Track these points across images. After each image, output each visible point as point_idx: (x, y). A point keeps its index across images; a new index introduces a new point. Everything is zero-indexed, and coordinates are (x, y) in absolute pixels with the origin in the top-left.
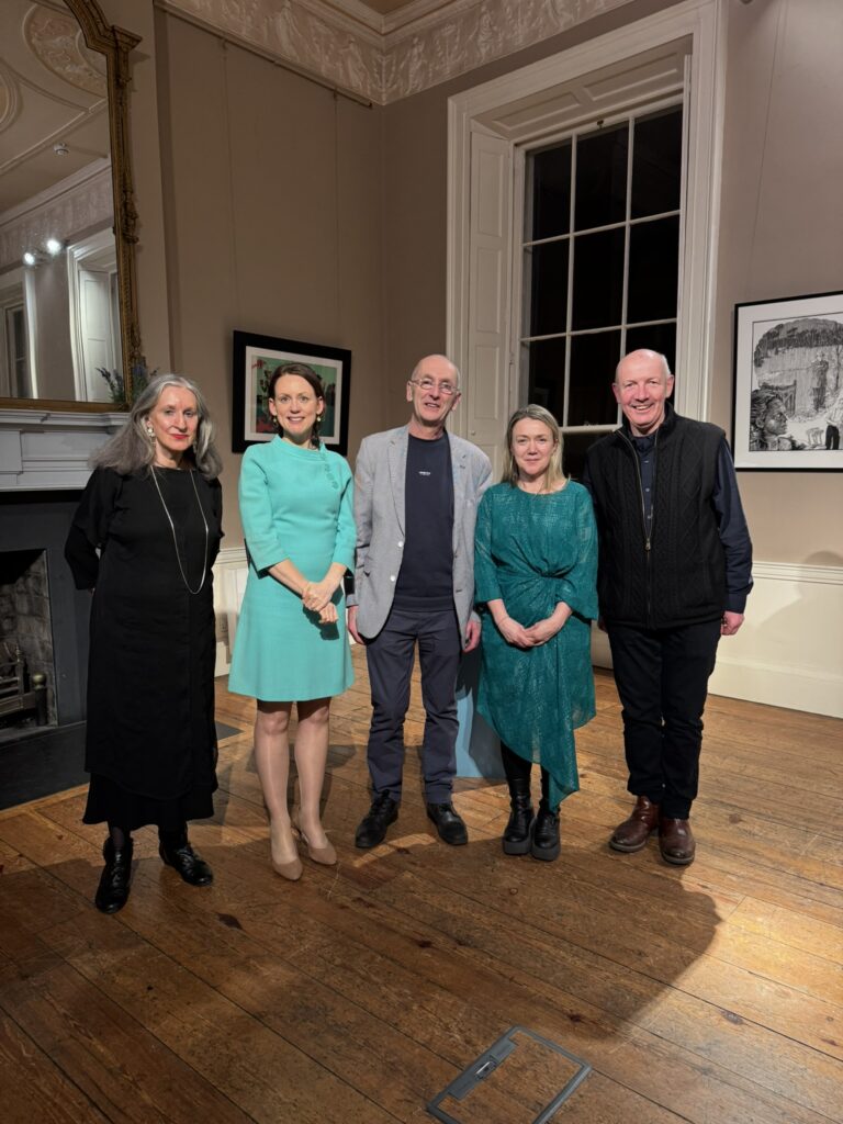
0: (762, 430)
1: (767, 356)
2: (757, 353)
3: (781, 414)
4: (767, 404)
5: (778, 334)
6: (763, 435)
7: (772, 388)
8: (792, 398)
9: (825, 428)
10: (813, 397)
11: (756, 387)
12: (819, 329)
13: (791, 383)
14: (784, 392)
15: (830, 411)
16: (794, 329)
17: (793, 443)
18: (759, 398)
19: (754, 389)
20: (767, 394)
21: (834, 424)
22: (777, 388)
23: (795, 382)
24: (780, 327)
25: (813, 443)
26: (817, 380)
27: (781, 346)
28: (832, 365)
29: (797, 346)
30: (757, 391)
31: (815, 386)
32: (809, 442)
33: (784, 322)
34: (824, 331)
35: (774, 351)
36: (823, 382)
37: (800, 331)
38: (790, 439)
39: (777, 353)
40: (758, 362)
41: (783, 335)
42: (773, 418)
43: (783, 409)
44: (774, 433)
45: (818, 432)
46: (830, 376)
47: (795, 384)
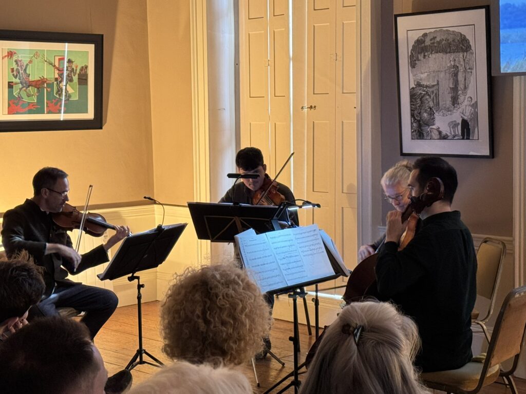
0: (419, 121)
1: (419, 60)
2: (411, 57)
3: (431, 109)
4: (421, 100)
5: (424, 42)
6: (420, 126)
7: (422, 86)
8: (437, 96)
9: (460, 121)
10: (451, 95)
11: (413, 85)
12: (451, 38)
13: (436, 83)
14: (431, 90)
15: (463, 106)
16: (435, 38)
17: (440, 133)
18: (415, 95)
19: (411, 87)
20: (420, 91)
21: (466, 118)
22: (427, 87)
23: (438, 81)
24: (425, 35)
25: (453, 134)
26: (451, 80)
27: (427, 51)
28: (461, 69)
29: (437, 52)
30: (413, 88)
31: (451, 86)
32: (451, 133)
33: (427, 31)
34: (453, 41)
35: (423, 55)
36: (456, 82)
37: (438, 39)
38: (438, 129)
39: (425, 56)
40: (413, 64)
41: (428, 42)
42: (426, 111)
43: (431, 104)
44: (428, 125)
45: (456, 125)
46: (461, 77)
47: (438, 84)
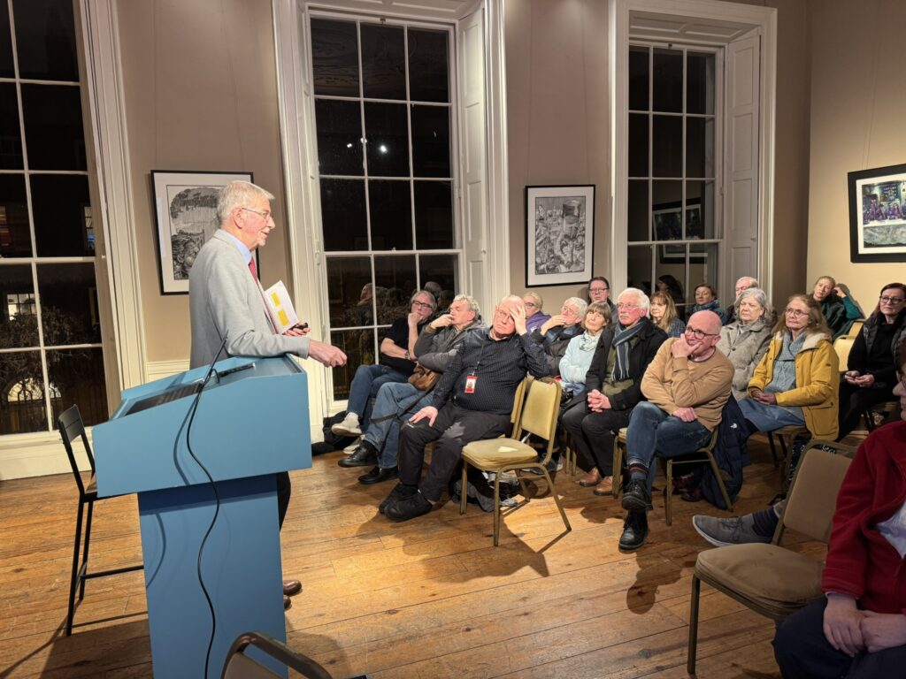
0: (182, 264)
1: (180, 211)
2: (172, 208)
3: (195, 253)
4: (184, 245)
5: (186, 196)
6: (184, 268)
7: (187, 234)
11: (174, 233)
16: (198, 194)
18: (177, 241)
19: (173, 235)
20: (183, 238)
24: (188, 191)
27: (190, 205)
29: (201, 206)
30: (175, 236)
33: (190, 188)
35: (185, 207)
37: (202, 195)
39: (187, 209)
40: (174, 214)
41: (190, 197)
42: (190, 255)
43: (196, 249)
44: (192, 266)
47: (203, 232)
